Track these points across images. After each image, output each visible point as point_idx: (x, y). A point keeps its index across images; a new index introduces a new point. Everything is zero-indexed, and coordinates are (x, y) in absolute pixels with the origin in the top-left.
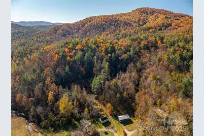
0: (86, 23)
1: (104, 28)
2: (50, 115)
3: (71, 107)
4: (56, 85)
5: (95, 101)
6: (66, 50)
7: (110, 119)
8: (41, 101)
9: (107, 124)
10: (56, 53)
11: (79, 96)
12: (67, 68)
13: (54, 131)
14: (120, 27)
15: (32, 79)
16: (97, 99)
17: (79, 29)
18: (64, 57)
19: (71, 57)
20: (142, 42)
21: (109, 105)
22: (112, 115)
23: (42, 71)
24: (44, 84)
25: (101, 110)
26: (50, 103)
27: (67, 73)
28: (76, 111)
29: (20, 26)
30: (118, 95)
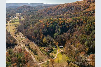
0: (58, 8)
1: (66, 11)
2: (41, 43)
3: (47, 41)
4: (43, 34)
5: (54, 41)
6: (47, 23)
7: (57, 46)
8: (39, 39)
9: (56, 47)
10: (44, 24)
11: (49, 39)
12: (47, 30)
13: (41, 47)
14: (74, 9)
15: (37, 32)
16: (54, 40)
17: (55, 10)
18: (46, 26)
19: (48, 26)
20: (77, 21)
21: (57, 42)
22: (58, 45)
23: (39, 30)
24: (40, 34)
25: (55, 44)
26: (41, 40)
27: (47, 31)
28: (48, 43)
29: (31, 7)
30: (61, 40)
